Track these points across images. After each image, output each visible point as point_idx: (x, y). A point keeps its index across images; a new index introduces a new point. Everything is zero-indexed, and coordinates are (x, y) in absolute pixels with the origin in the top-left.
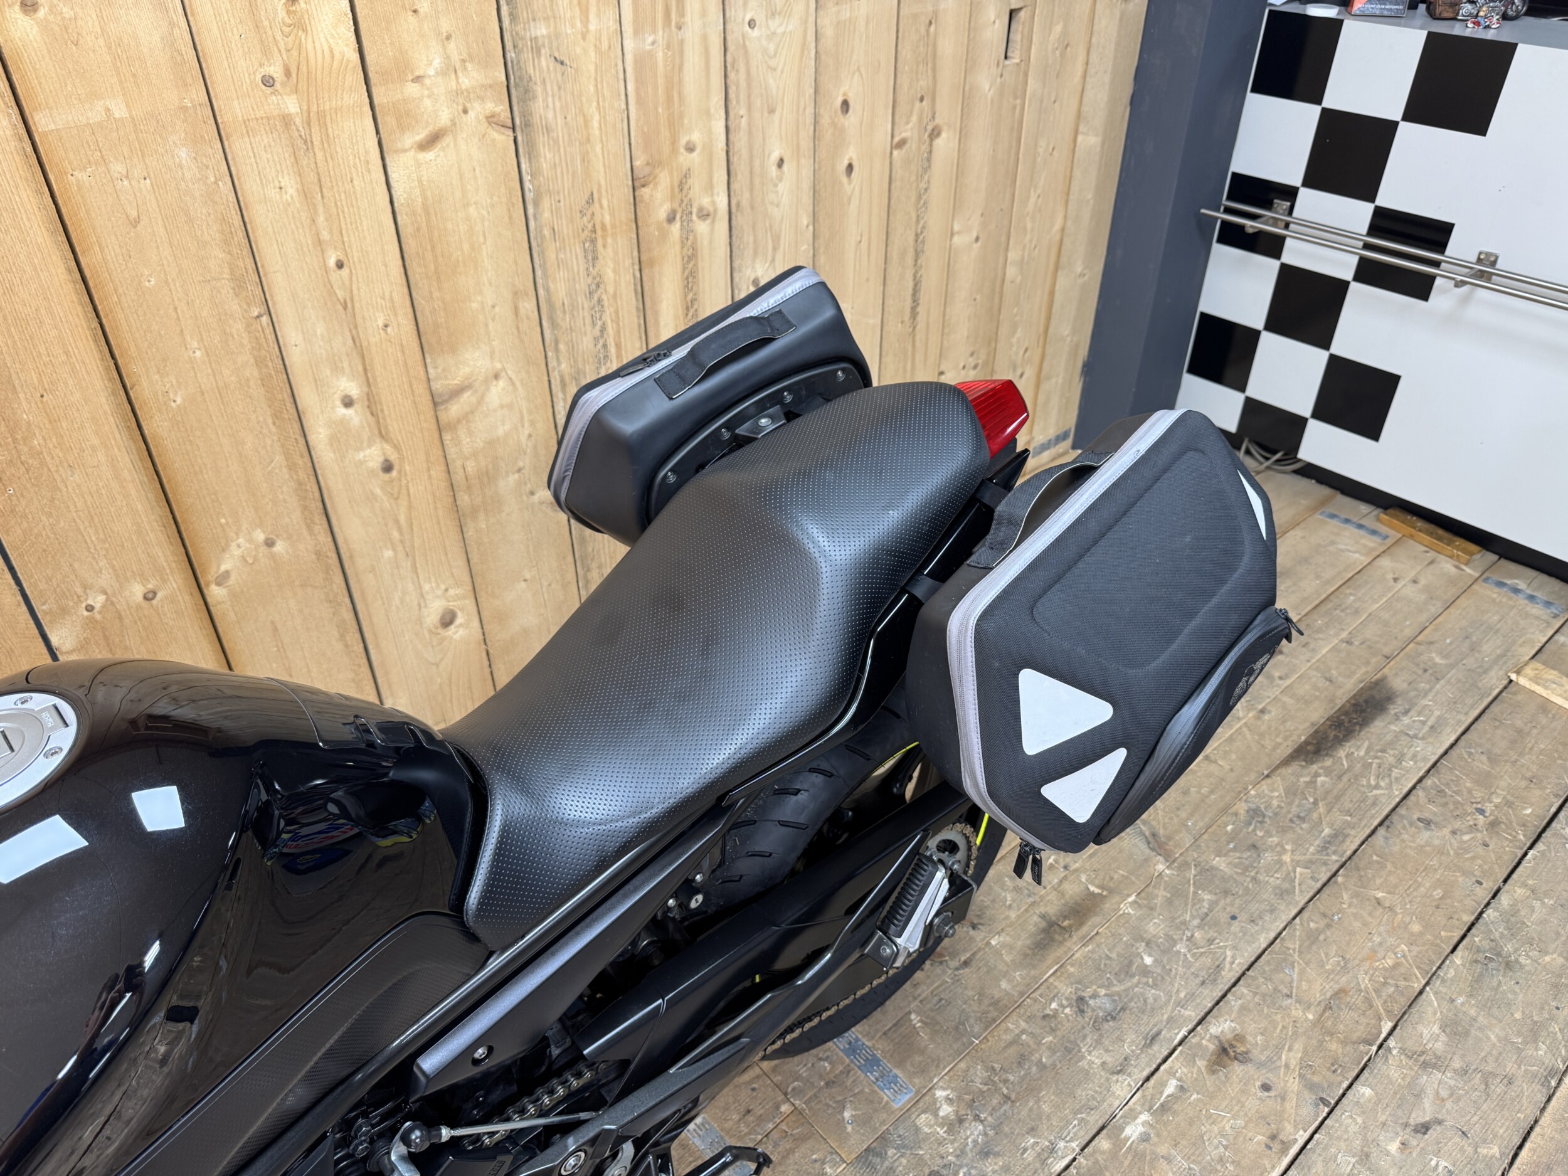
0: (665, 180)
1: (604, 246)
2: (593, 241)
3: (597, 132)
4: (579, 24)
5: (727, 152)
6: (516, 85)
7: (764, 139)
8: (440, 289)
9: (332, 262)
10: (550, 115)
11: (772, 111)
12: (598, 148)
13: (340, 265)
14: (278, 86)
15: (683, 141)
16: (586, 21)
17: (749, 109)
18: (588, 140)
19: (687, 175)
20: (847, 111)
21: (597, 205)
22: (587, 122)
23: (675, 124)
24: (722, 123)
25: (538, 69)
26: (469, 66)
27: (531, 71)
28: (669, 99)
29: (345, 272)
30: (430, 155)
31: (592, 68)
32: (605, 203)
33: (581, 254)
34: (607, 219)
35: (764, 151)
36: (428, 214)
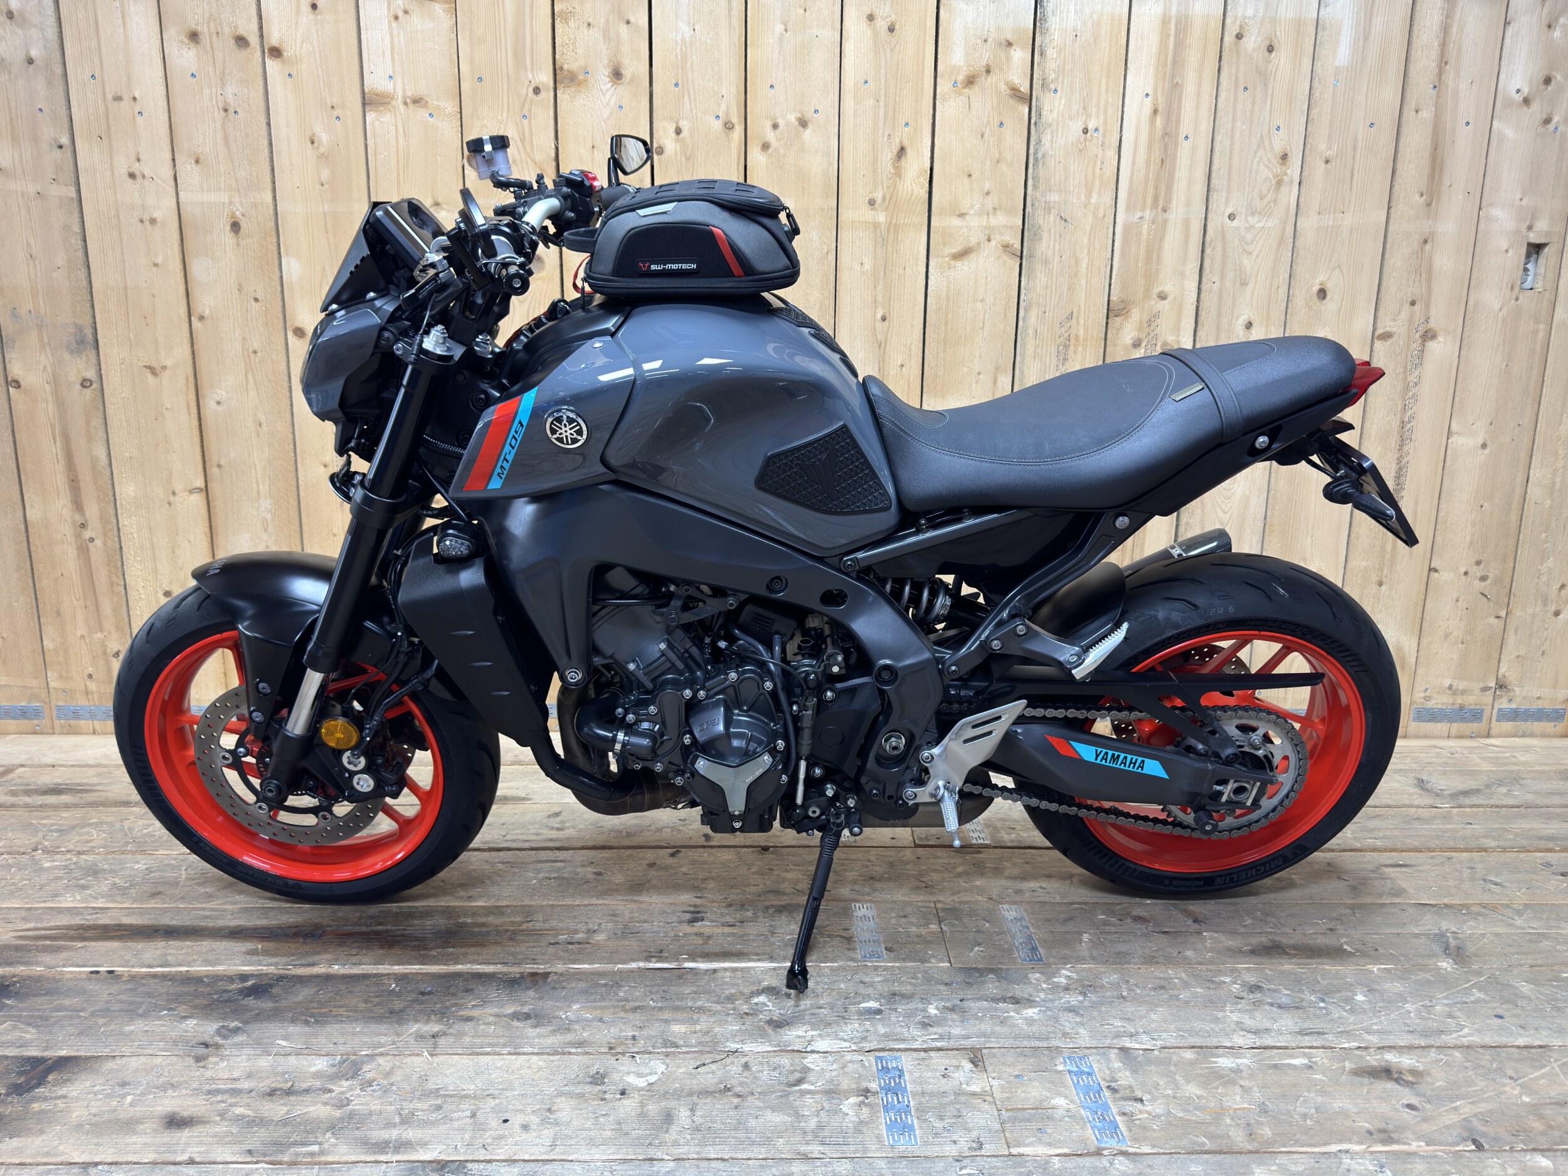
0: (1136, 315)
1: (1075, 352)
2: (1066, 347)
3: (1084, 271)
4: (1083, 197)
5: (1197, 308)
6: (1029, 230)
7: (1234, 304)
8: (944, 351)
9: (879, 316)
10: (1050, 253)
11: (1244, 284)
12: (1083, 281)
13: (884, 319)
14: (877, 205)
15: (1157, 290)
16: (1089, 196)
17: (1222, 277)
18: (1076, 275)
19: (1156, 316)
20: (1324, 298)
21: (1074, 321)
22: (1077, 262)
23: (1151, 276)
24: (1194, 285)
25: (1045, 222)
26: (998, 212)
27: (1041, 222)
28: (1148, 258)
29: (886, 323)
30: (959, 263)
31: (1088, 227)
32: (1082, 321)
33: (1054, 354)
34: (1081, 332)
35: (1233, 312)
36: (948, 300)
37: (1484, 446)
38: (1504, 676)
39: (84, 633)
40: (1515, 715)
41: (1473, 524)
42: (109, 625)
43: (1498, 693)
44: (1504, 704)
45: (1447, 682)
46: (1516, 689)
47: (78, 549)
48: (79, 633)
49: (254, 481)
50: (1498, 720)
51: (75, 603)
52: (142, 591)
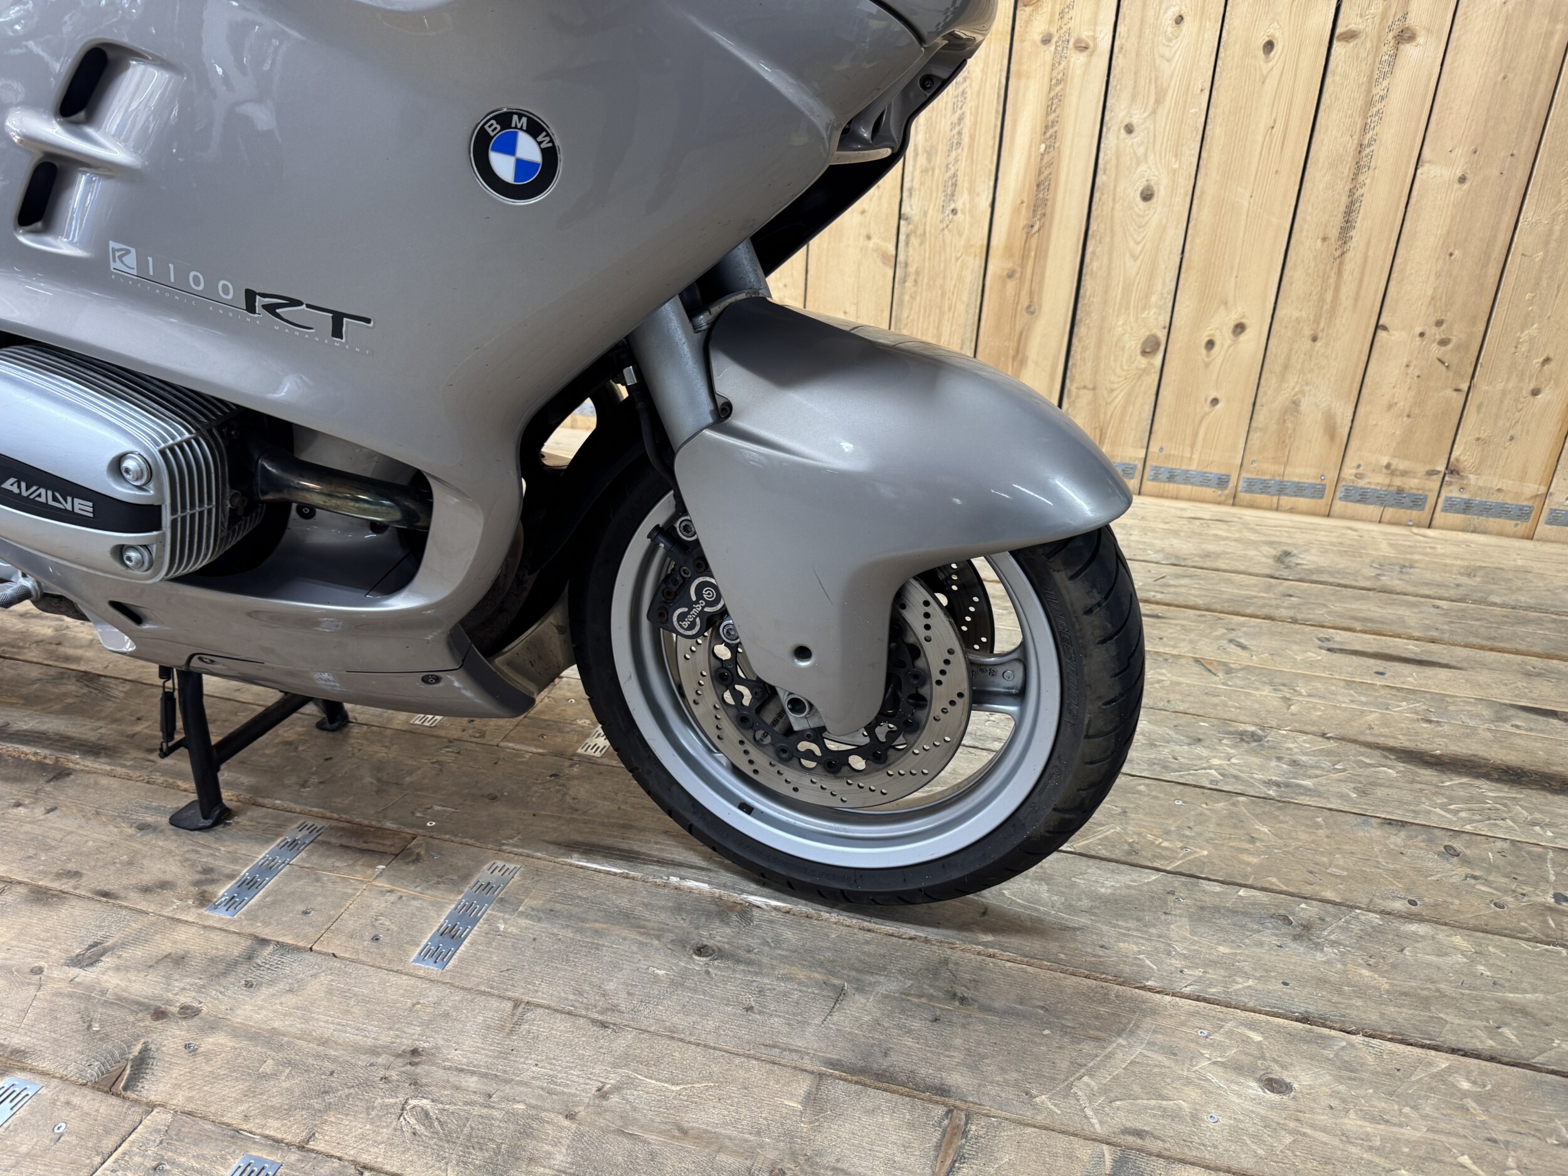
19: (1070, 6)
37: (1462, 180)
38: (1457, 460)
40: (1467, 507)
41: (1438, 276)
43: (1447, 478)
44: (1452, 492)
45: (1385, 461)
46: (1471, 476)
50: (1445, 510)
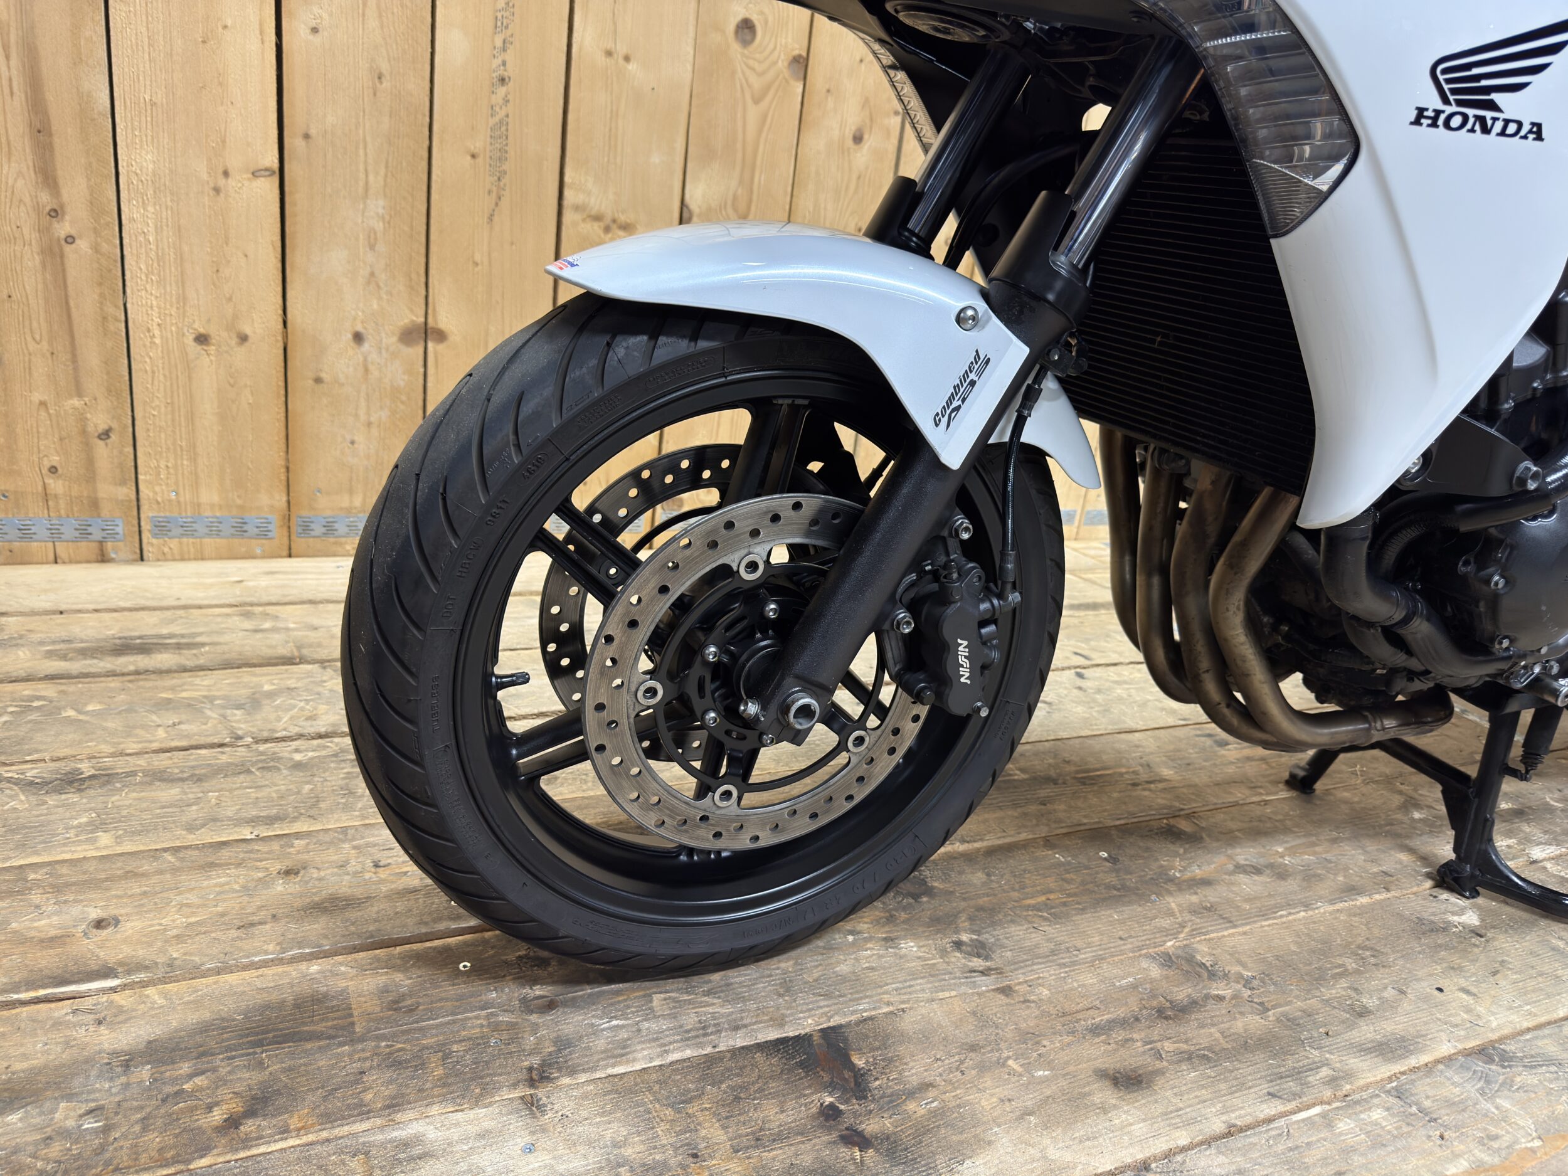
39: (45, 398)
42: (94, 385)
47: (42, 252)
48: (37, 397)
49: (361, 167)
51: (32, 346)
52: (157, 332)
